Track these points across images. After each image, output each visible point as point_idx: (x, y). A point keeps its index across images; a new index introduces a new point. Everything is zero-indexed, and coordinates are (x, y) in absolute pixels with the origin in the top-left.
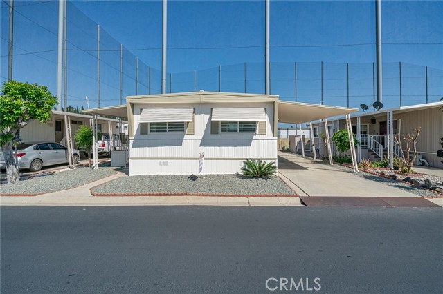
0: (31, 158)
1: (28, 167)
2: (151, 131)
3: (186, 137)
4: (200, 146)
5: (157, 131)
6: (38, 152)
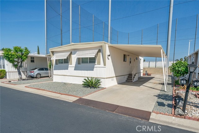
0: (36, 73)
1: (35, 76)
2: (59, 63)
3: (70, 66)
4: (74, 70)
6: (39, 71)
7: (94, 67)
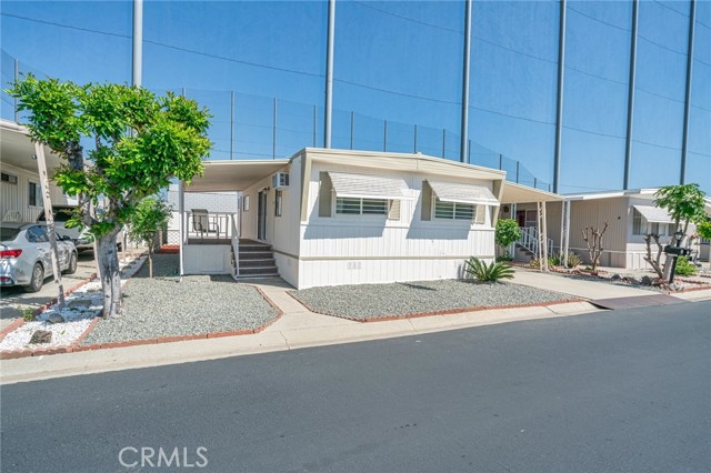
0: (31, 260)
2: (337, 212)
3: (388, 223)
4: (408, 237)
5: (344, 212)
7: (469, 229)
